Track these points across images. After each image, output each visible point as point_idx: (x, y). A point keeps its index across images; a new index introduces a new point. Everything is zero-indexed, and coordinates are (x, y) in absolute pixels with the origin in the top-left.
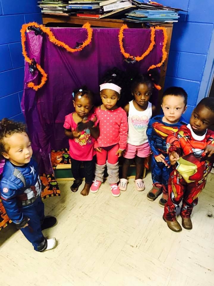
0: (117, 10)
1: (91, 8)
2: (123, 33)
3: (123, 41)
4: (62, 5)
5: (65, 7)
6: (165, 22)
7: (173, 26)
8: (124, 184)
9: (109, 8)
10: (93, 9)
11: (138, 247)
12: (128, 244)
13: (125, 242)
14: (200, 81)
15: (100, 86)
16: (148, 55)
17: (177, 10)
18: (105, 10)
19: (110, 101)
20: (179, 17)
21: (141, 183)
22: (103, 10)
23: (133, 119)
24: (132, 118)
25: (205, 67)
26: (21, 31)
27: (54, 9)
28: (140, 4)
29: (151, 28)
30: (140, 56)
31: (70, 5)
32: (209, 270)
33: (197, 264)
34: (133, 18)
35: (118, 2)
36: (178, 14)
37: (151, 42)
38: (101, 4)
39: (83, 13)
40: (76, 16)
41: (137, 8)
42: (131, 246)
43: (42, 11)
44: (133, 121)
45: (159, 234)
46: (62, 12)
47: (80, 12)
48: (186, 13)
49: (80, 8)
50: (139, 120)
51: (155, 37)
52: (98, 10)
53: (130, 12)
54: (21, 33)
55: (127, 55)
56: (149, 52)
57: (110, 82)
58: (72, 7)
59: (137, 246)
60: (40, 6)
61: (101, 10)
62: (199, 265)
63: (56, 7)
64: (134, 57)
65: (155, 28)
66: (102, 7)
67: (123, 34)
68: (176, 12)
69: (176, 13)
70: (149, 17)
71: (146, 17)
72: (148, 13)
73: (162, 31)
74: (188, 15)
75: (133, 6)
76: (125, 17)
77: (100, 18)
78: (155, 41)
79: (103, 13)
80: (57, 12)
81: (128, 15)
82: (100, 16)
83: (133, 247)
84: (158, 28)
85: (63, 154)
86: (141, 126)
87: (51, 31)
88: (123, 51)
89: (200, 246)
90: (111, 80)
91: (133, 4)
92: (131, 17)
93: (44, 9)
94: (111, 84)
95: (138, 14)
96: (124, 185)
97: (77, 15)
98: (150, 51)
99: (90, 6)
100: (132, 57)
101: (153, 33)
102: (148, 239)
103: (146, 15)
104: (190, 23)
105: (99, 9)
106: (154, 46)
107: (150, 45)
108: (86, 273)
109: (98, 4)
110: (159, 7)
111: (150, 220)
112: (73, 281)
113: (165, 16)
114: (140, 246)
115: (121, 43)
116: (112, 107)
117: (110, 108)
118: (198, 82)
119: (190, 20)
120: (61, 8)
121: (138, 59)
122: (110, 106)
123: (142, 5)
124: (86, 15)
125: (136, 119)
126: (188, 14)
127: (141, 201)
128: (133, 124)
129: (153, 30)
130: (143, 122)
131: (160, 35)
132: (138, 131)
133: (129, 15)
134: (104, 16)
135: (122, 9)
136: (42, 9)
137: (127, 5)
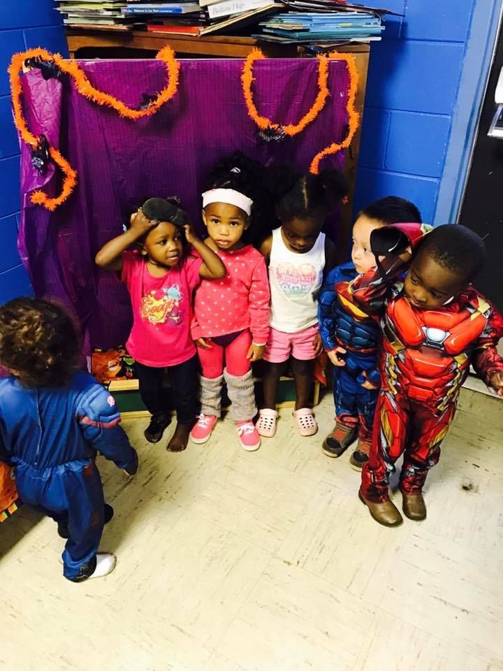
0: (240, 14)
1: (180, 10)
2: (251, 70)
3: (253, 88)
4: (111, 6)
5: (119, 10)
6: (351, 40)
7: (369, 50)
8: (269, 421)
9: (222, 10)
10: (183, 12)
11: (300, 565)
12: (278, 558)
13: (272, 553)
14: (440, 178)
15: (203, 195)
16: (316, 119)
17: (378, 13)
18: (212, 16)
19: (227, 231)
20: (383, 28)
21: (308, 417)
22: (207, 15)
23: (281, 271)
24: (277, 269)
25: (448, 143)
26: (9, 71)
27: (94, 15)
29: (318, 56)
30: (296, 124)
31: (130, 6)
32: (463, 611)
33: (435, 598)
34: (279, 33)
36: (380, 23)
37: (320, 90)
38: (202, 2)
39: (161, 24)
40: (147, 30)
41: (286, 9)
42: (285, 562)
43: (66, 21)
44: (279, 276)
45: (351, 532)
46: (112, 23)
47: (155, 20)
48: (401, 20)
49: (155, 11)
50: (295, 275)
51: (328, 79)
52: (196, 16)
53: (270, 19)
54: (9, 74)
55: (263, 123)
56: (316, 113)
57: (226, 187)
58: (135, 11)
59: (298, 562)
60: (62, 9)
61: (203, 16)
62: (441, 600)
64: (279, 127)
65: (327, 56)
66: (205, 8)
67: (251, 73)
68: (376, 17)
69: (376, 20)
70: (313, 30)
71: (307, 30)
72: (311, 20)
73: (344, 63)
74: (405, 25)
75: (277, 5)
76: (259, 30)
77: (202, 33)
78: (328, 87)
79: (208, 22)
80: (99, 23)
81: (265, 27)
82: (201, 29)
83: (289, 564)
84: (336, 56)
85: (122, 357)
86: (298, 287)
87: (79, 68)
88: (253, 112)
89: (443, 557)
90: (229, 182)
91: (276, 1)
92: (272, 32)
93: (70, 15)
94: (230, 191)
95: (289, 22)
96: (269, 424)
97: (149, 29)
98: (319, 112)
99: (176, 5)
100: (276, 126)
101: (323, 69)
102: (324, 546)
103: (306, 25)
104: (411, 42)
105: (198, 13)
106: (327, 99)
107: (316, 96)
108: (180, 627)
110: (337, 5)
111: (330, 502)
112: (151, 646)
113: (351, 27)
114: (305, 562)
115: (248, 95)
116: (231, 244)
117: (226, 247)
118: (435, 180)
119: (410, 36)
120: (110, 13)
121: (291, 130)
122: (226, 243)
123: (296, 2)
124: (168, 27)
125: (288, 272)
126: (405, 21)
127: (310, 459)
128: (281, 283)
129: (323, 60)
130: (303, 278)
131: (339, 73)
132: (293, 299)
133: (268, 25)
134: (209, 30)
135: (252, 13)
136: (66, 16)
137: (263, 3)
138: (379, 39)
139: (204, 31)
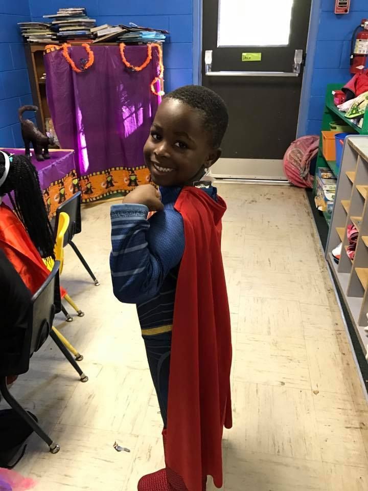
0: (111, 34)
1: (85, 33)
2: (123, 50)
4: (50, 33)
5: (55, 35)
6: (155, 41)
7: (162, 44)
9: (103, 33)
17: (163, 32)
18: (99, 35)
20: (165, 37)
22: (96, 35)
27: (43, 37)
30: (139, 67)
31: (60, 32)
35: (109, 28)
38: (92, 30)
39: (73, 39)
40: (66, 42)
41: (129, 31)
43: (28, 40)
46: (50, 40)
47: (69, 38)
53: (122, 35)
55: (128, 64)
58: (63, 34)
60: (26, 35)
61: (92, 36)
63: (44, 35)
64: (134, 67)
66: (95, 32)
74: (170, 38)
75: (124, 30)
76: (119, 40)
77: (94, 42)
78: (151, 55)
79: (97, 37)
80: (45, 40)
81: (121, 38)
82: (94, 40)
88: (124, 59)
91: (123, 28)
93: (30, 37)
95: (131, 35)
97: (68, 42)
98: (147, 64)
99: (83, 31)
100: (132, 66)
101: (149, 49)
105: (90, 34)
106: (151, 59)
109: (89, 30)
113: (154, 37)
120: (50, 36)
121: (138, 69)
123: (132, 29)
133: (123, 37)
134: (97, 40)
135: (115, 34)
136: (28, 38)
137: (118, 30)
138: (164, 41)
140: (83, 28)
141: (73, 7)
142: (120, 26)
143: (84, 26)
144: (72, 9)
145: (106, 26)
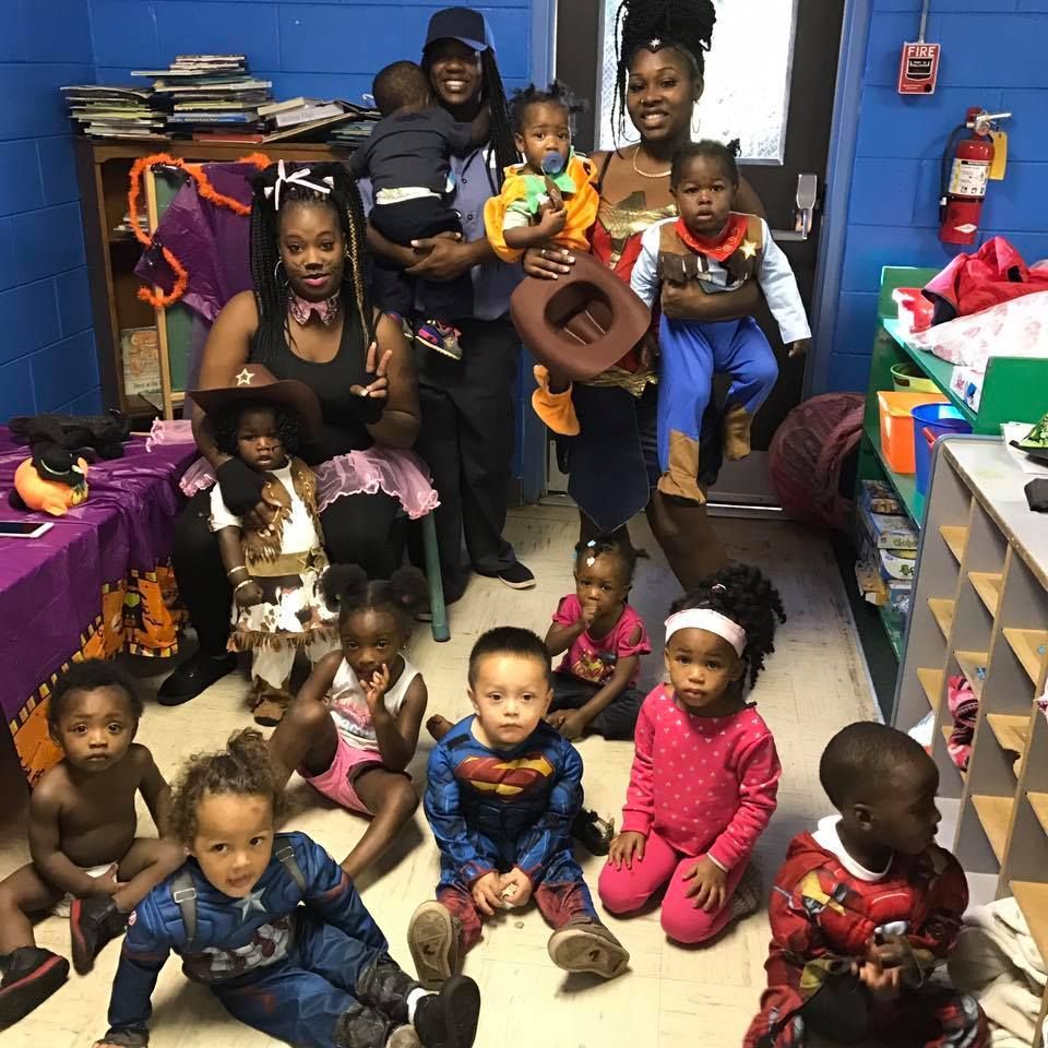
0: (311, 122)
1: (244, 119)
4: (150, 115)
5: (163, 120)
9: (291, 119)
10: (247, 121)
18: (280, 124)
22: (272, 123)
26: (131, 174)
27: (129, 125)
28: (368, 111)
31: (176, 115)
34: (358, 138)
35: (306, 106)
38: (261, 111)
40: (191, 139)
41: (361, 118)
43: (87, 131)
46: (147, 132)
47: (199, 128)
49: (211, 120)
53: (345, 127)
60: (81, 117)
61: (262, 125)
63: (134, 120)
66: (269, 116)
75: (349, 115)
77: (263, 141)
79: (273, 130)
80: (132, 132)
81: (341, 134)
82: (263, 136)
87: (200, 171)
91: (346, 110)
92: (350, 138)
93: (93, 124)
97: (194, 138)
99: (239, 115)
105: (256, 122)
109: (255, 110)
120: (148, 122)
123: (371, 112)
133: (345, 132)
134: (274, 137)
135: (325, 122)
136: (88, 125)
137: (332, 112)
139: (266, 139)
140: (240, 106)
141: (215, 54)
142: (336, 103)
143: (243, 100)
144: (211, 58)
145: (299, 101)
